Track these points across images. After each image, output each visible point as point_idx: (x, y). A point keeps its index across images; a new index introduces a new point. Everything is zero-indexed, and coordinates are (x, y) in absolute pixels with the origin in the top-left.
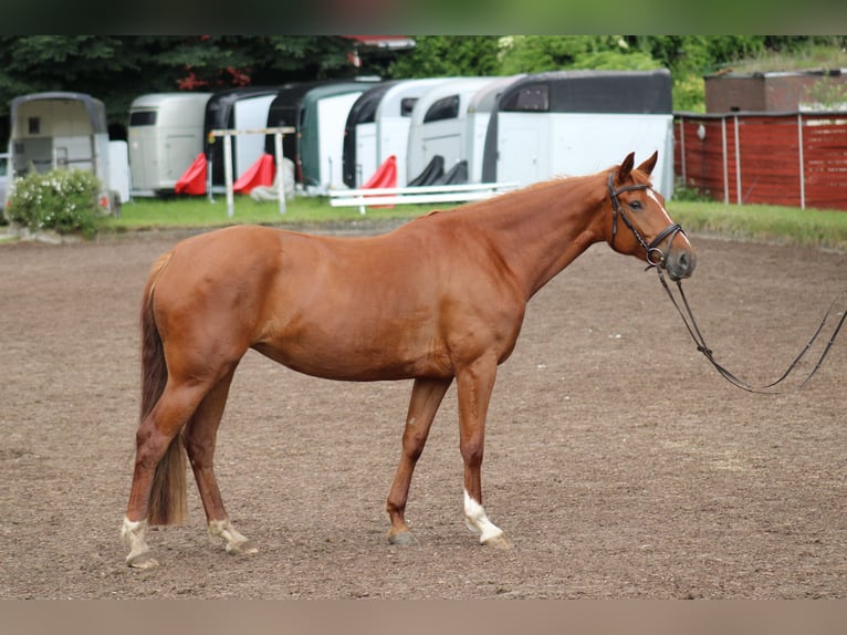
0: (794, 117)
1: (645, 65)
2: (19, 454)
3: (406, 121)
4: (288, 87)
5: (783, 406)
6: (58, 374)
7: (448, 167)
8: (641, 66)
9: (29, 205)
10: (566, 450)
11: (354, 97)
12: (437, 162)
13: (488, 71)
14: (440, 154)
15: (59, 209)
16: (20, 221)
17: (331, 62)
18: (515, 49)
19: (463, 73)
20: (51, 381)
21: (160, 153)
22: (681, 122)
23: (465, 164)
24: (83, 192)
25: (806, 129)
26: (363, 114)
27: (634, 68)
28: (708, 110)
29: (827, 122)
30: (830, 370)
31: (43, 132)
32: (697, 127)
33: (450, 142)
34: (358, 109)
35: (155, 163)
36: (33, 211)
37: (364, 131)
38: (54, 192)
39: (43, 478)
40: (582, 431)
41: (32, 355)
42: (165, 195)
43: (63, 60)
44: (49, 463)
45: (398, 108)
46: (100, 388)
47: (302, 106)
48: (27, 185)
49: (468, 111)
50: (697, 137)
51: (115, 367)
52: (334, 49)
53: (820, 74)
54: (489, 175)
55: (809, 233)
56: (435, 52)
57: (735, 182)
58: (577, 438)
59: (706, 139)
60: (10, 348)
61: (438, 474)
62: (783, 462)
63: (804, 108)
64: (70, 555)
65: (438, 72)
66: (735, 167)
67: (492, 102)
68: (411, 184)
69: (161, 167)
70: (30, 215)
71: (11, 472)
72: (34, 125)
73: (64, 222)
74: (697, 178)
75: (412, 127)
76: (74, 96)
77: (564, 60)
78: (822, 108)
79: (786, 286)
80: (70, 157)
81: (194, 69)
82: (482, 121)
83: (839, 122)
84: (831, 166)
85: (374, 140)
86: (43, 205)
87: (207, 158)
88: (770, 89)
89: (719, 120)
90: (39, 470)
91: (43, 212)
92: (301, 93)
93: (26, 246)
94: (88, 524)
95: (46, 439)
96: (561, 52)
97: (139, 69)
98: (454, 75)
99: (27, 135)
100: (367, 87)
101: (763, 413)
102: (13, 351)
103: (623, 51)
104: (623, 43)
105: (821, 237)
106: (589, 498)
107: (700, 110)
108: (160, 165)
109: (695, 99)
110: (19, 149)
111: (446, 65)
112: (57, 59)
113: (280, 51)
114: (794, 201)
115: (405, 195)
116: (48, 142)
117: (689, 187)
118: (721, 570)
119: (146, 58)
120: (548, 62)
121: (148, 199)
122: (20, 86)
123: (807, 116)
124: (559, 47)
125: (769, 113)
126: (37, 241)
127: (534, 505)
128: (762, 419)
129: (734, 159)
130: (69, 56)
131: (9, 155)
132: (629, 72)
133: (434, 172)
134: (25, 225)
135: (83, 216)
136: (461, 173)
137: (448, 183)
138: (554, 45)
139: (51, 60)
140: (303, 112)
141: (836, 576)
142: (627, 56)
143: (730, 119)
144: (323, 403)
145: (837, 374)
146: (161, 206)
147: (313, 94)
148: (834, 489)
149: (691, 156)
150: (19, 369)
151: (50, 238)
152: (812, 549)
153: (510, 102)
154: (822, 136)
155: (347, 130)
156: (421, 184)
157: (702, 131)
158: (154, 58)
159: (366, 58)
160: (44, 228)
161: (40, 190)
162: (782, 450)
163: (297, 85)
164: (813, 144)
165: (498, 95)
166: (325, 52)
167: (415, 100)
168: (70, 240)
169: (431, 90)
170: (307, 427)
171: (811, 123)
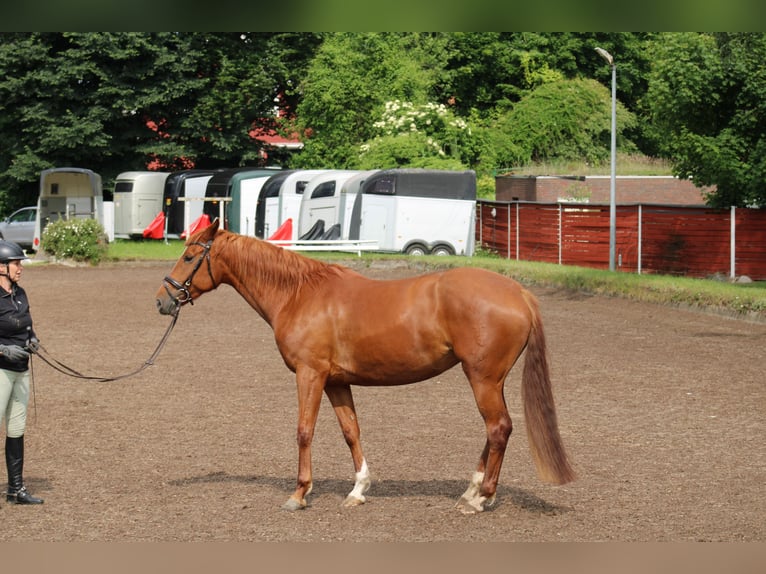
0: (556, 205)
1: (456, 167)
2: (86, 404)
3: (300, 197)
4: (220, 171)
5: (581, 393)
6: (96, 352)
7: (327, 228)
8: (454, 168)
9: (56, 241)
10: (447, 416)
11: (264, 180)
12: (320, 224)
13: (352, 166)
14: (323, 219)
15: (75, 244)
16: (50, 251)
17: (250, 155)
18: (371, 152)
19: (336, 167)
20: (93, 357)
21: (134, 210)
22: (480, 205)
23: (339, 226)
24: (93, 233)
25: (564, 214)
26: (271, 190)
27: (450, 168)
28: (497, 198)
29: (578, 210)
30: (606, 371)
31: (61, 194)
32: (491, 210)
33: (328, 212)
34: (267, 187)
35: (130, 216)
36: (59, 245)
37: (270, 201)
38: (74, 233)
39: (106, 420)
40: (454, 404)
41: (76, 339)
42: (136, 238)
43: (74, 146)
44: (107, 410)
45: (294, 188)
46: (127, 363)
47: (230, 184)
48: (56, 227)
49: (342, 192)
50: (491, 215)
51: (133, 349)
52: (250, 147)
53: (573, 178)
54: (355, 234)
55: (574, 282)
56: (318, 152)
57: (515, 246)
58: (452, 409)
59: (496, 217)
60: (61, 334)
61: (367, 428)
62: (591, 429)
63: (561, 200)
64: (138, 471)
65: (319, 166)
66: (515, 236)
67: (358, 187)
68: (301, 238)
69: (134, 220)
70: (57, 247)
71: (84, 415)
72: (55, 189)
73: (79, 253)
74: (490, 243)
75: (303, 200)
76: (82, 170)
77: (403, 161)
78: (574, 201)
79: (562, 315)
80: (78, 211)
81: (159, 156)
82: (351, 199)
83: (585, 210)
84: (579, 239)
85: (277, 207)
86: (66, 241)
87: (165, 215)
88: (539, 187)
89: (506, 205)
90: (102, 414)
91: (65, 246)
92: (230, 175)
93: (54, 268)
94: (143, 451)
95: (100, 395)
96: (401, 156)
97: (122, 155)
98: (329, 168)
99: (50, 195)
100: (273, 173)
101: (570, 397)
102: (63, 337)
103: (441, 157)
104: (442, 152)
105: (582, 285)
106: (470, 447)
107: (492, 198)
108: (133, 218)
109: (487, 190)
110: (45, 204)
111: (323, 161)
112: (70, 146)
113: (216, 146)
114: (555, 260)
115: (298, 245)
116: (63, 201)
117: (484, 248)
118: (569, 498)
119: (128, 148)
120: (393, 163)
121: (125, 240)
122: (45, 163)
123: (565, 206)
124: (400, 153)
125: (538, 202)
126: (60, 265)
127: (436, 452)
128: (570, 401)
129: (515, 231)
130: (78, 144)
131: (38, 207)
132: (447, 171)
133: (318, 231)
134: (53, 254)
135: (91, 250)
136: (336, 232)
137: (327, 239)
138: (397, 151)
139: (66, 146)
140: (231, 187)
141: (644, 503)
142: (445, 161)
143: (513, 206)
144: (278, 379)
145: (611, 374)
146: (133, 245)
147: (238, 176)
148: (629, 448)
149: (486, 228)
150: (70, 348)
151: (70, 263)
152: (625, 486)
153: (371, 187)
154: (573, 219)
155: (259, 201)
156: (308, 239)
157: (494, 212)
158: (133, 148)
159: (271, 154)
160: (65, 257)
161: (64, 232)
162: (588, 422)
163: (226, 169)
164: (568, 224)
165: (362, 182)
166: (245, 149)
167: (306, 183)
168: (83, 265)
169: (315, 177)
170: (272, 394)
171: (567, 210)
